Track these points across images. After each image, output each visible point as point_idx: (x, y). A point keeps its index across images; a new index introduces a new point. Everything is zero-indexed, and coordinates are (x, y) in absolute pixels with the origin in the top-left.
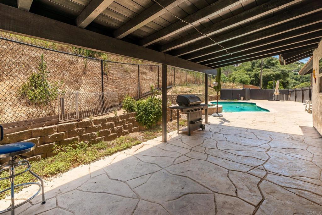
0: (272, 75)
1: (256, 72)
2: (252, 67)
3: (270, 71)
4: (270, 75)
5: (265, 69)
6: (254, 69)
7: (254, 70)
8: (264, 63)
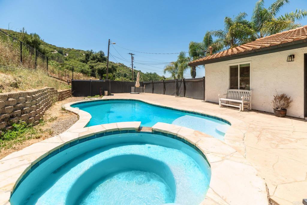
0: (105, 69)
1: (90, 64)
2: (86, 59)
3: (104, 65)
4: (104, 69)
5: (99, 63)
6: (88, 61)
7: (88, 63)
8: (98, 56)
